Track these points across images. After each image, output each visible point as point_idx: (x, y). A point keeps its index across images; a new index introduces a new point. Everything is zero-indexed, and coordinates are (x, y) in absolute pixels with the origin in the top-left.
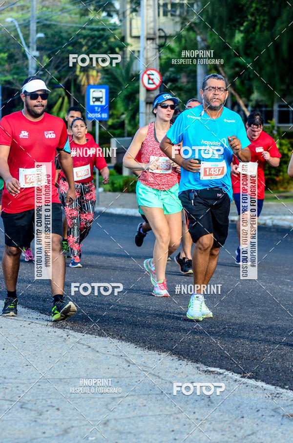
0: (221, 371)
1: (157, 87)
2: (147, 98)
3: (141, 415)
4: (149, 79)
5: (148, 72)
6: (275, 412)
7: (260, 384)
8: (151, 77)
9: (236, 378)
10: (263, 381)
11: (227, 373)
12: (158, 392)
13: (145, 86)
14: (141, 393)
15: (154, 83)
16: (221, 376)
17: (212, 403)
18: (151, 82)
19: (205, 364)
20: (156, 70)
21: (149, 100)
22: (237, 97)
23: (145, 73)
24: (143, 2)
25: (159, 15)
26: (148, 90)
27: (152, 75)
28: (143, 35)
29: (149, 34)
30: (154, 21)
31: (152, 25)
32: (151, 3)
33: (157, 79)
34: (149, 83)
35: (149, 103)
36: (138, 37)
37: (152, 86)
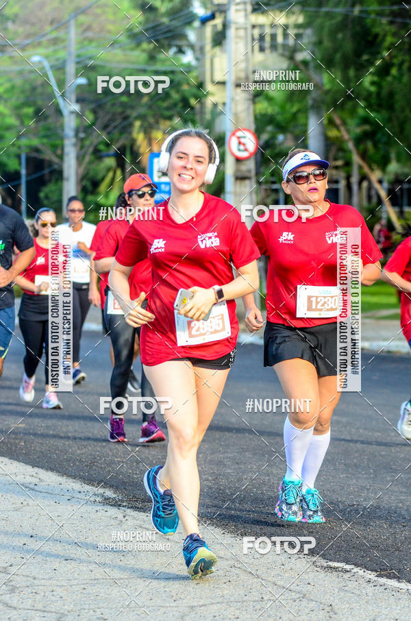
0: (348, 567)
1: (251, 154)
2: (237, 170)
4: (240, 143)
5: (239, 134)
7: (404, 585)
8: (243, 140)
9: (370, 577)
10: (408, 581)
11: (356, 570)
12: (257, 599)
13: (233, 154)
14: (232, 599)
15: (246, 150)
16: (348, 575)
17: (335, 613)
18: (242, 147)
19: (324, 557)
20: (249, 131)
21: (240, 175)
22: (366, 169)
23: (234, 134)
24: (231, 33)
25: (253, 50)
26: (238, 160)
27: (244, 137)
28: (231, 80)
29: (238, 78)
30: (247, 60)
31: (243, 65)
32: (242, 33)
33: (251, 143)
34: (239, 150)
35: (240, 178)
36: (223, 83)
37: (244, 155)
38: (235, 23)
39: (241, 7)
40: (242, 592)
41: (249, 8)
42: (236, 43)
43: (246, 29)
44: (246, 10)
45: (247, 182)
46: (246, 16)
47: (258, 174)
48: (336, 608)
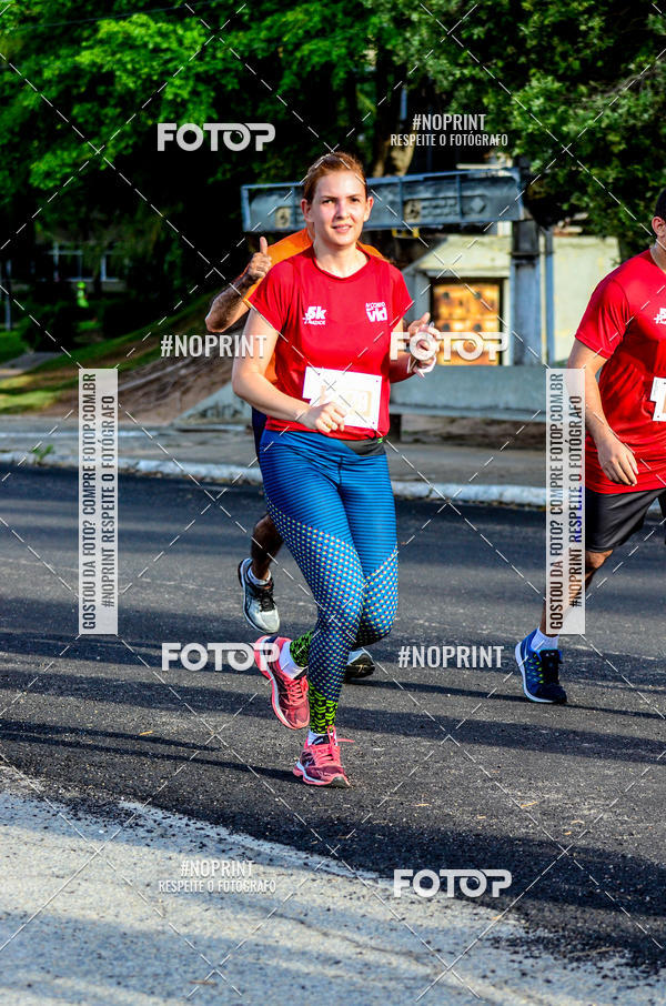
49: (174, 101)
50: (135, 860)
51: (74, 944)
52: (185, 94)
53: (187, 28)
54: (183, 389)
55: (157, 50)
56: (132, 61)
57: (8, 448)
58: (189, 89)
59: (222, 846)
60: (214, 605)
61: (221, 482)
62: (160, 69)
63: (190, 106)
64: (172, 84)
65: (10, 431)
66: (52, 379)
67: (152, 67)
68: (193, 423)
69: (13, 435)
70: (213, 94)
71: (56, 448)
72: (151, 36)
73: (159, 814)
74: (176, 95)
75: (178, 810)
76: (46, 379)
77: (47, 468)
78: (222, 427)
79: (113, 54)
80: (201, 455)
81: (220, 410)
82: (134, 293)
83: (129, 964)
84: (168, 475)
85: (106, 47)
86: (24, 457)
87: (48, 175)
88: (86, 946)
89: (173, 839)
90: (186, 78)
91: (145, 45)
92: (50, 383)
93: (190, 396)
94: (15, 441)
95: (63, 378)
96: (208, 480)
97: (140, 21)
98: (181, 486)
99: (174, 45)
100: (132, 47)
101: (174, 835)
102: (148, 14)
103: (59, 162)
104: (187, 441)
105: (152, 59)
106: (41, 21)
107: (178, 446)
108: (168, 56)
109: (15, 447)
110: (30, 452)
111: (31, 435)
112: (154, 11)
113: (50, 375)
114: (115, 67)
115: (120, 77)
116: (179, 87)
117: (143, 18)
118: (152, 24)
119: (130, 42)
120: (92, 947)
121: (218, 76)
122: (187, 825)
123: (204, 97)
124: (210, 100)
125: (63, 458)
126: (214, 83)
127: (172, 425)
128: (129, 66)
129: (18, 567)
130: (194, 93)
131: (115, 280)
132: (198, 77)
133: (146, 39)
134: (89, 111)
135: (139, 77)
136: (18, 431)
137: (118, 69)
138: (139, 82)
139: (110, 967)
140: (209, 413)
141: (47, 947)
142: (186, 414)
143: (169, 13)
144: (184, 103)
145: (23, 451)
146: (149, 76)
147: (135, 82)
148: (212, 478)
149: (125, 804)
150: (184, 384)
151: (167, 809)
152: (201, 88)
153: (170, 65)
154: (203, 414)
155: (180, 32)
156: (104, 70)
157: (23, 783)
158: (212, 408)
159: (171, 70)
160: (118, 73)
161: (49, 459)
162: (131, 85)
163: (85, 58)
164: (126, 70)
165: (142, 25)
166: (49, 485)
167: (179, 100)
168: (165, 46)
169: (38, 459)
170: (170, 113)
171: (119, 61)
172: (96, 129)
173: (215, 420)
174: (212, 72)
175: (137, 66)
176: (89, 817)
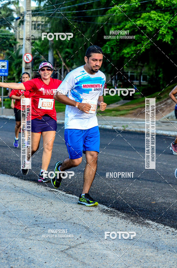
0: (57, 190)
1: (30, 61)
2: (26, 66)
3: (20, 209)
4: (27, 58)
5: (27, 55)
6: (81, 209)
7: (74, 196)
8: (28, 57)
9: (64, 193)
10: (76, 195)
11: (59, 191)
12: (28, 200)
13: (25, 61)
14: (20, 200)
15: (29, 60)
16: (57, 193)
17: (53, 205)
18: (27, 59)
20: (30, 54)
21: (27, 67)
22: (67, 68)
23: (25, 55)
24: (25, 23)
25: (32, 29)
26: (26, 63)
27: (28, 56)
28: (24, 38)
29: (27, 37)
30: (30, 32)
31: (29, 33)
32: (28, 23)
33: (30, 58)
34: (27, 60)
35: (27, 68)
36: (22, 39)
37: (28, 61)
38: (27, 20)
39: (28, 15)
40: (24, 198)
41: (31, 15)
42: (27, 26)
43: (30, 22)
44: (30, 16)
45: (29, 70)
46: (30, 18)
47: (32, 67)
48: (53, 203)
49: (162, 34)
50: (150, 236)
51: (133, 258)
52: (165, 32)
53: (166, 15)
54: (162, 111)
55: (158, 21)
56: (151, 23)
57: (116, 126)
58: (166, 31)
59: (173, 233)
60: (171, 169)
61: (172, 136)
62: (158, 26)
63: (166, 36)
64: (162, 30)
65: (117, 121)
66: (128, 107)
67: (156, 25)
68: (165, 120)
69: (117, 122)
70: (172, 33)
71: (128, 126)
72: (156, 17)
73: (156, 224)
74: (163, 32)
75: (161, 223)
76: (126, 108)
77: (126, 131)
78: (173, 121)
79: (146, 21)
80: (167, 129)
81: (172, 116)
82: (150, 85)
83: (148, 264)
84: (158, 134)
85: (144, 20)
86: (120, 128)
87: (128, 53)
88: (136, 259)
89: (160, 231)
90: (165, 28)
91: (155, 19)
92: (127, 109)
93: (164, 113)
94: (118, 124)
95: (131, 107)
96: (169, 135)
97: (153, 13)
98: (162, 137)
99: (162, 19)
100: (151, 20)
101: (160, 230)
102: (156, 11)
103: (131, 50)
104: (164, 125)
105: (156, 23)
106: (127, 12)
107: (161, 126)
108: (161, 22)
109: (117, 125)
110: (122, 127)
111: (122, 122)
112: (157, 10)
113: (127, 106)
114: (147, 25)
115: (148, 28)
116: (163, 30)
117: (154, 12)
118: (156, 13)
119: (151, 18)
120: (138, 259)
121: (174, 28)
122: (164, 227)
123: (170, 33)
124: (172, 34)
125: (130, 128)
126: (173, 30)
127: (159, 121)
128: (150, 25)
129: (119, 157)
130: (168, 32)
131: (145, 82)
132: (169, 28)
133: (155, 17)
134: (139, 37)
135: (153, 28)
136: (118, 121)
137: (147, 26)
138: (153, 29)
139: (143, 264)
140: (169, 118)
141: (126, 259)
142: (163, 118)
143: (161, 11)
144: (164, 35)
145: (120, 126)
146: (156, 27)
147: (152, 29)
148: (170, 135)
149: (147, 221)
150: (163, 110)
151: (158, 223)
152: (169, 31)
153: (161, 25)
154: (168, 118)
155: (164, 16)
156: (144, 26)
157: (120, 215)
158: (170, 116)
159: (162, 26)
160: (147, 27)
161: (127, 129)
162: (151, 30)
163: (138, 23)
164: (149, 26)
165: (154, 14)
166: (127, 135)
167: (163, 34)
168: (160, 19)
169: (124, 129)
170: (160, 37)
171: (148, 23)
172: (140, 41)
173: (171, 119)
174: (172, 27)
175: (152, 25)
176: (138, 224)
